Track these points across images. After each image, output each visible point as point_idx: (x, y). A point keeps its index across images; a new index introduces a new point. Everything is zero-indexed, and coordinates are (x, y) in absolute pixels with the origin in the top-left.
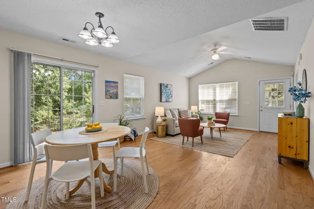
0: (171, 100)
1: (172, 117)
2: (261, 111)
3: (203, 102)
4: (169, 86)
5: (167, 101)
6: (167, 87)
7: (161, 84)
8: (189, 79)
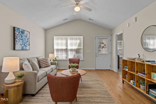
0: (28, 48)
1: (31, 70)
2: (97, 56)
3: (58, 50)
4: (25, 32)
5: (23, 49)
6: (23, 32)
7: (14, 28)
8: (46, 30)
